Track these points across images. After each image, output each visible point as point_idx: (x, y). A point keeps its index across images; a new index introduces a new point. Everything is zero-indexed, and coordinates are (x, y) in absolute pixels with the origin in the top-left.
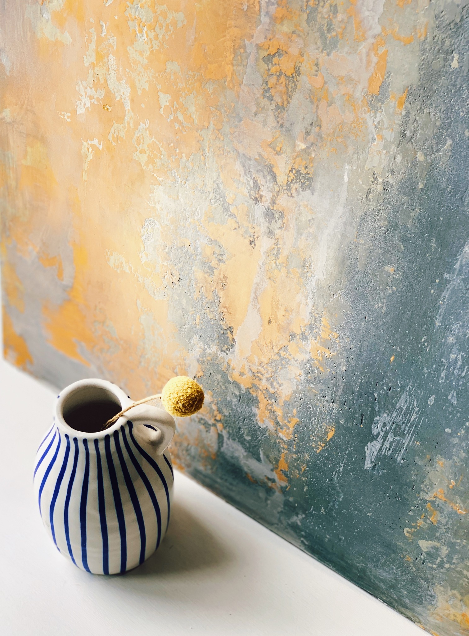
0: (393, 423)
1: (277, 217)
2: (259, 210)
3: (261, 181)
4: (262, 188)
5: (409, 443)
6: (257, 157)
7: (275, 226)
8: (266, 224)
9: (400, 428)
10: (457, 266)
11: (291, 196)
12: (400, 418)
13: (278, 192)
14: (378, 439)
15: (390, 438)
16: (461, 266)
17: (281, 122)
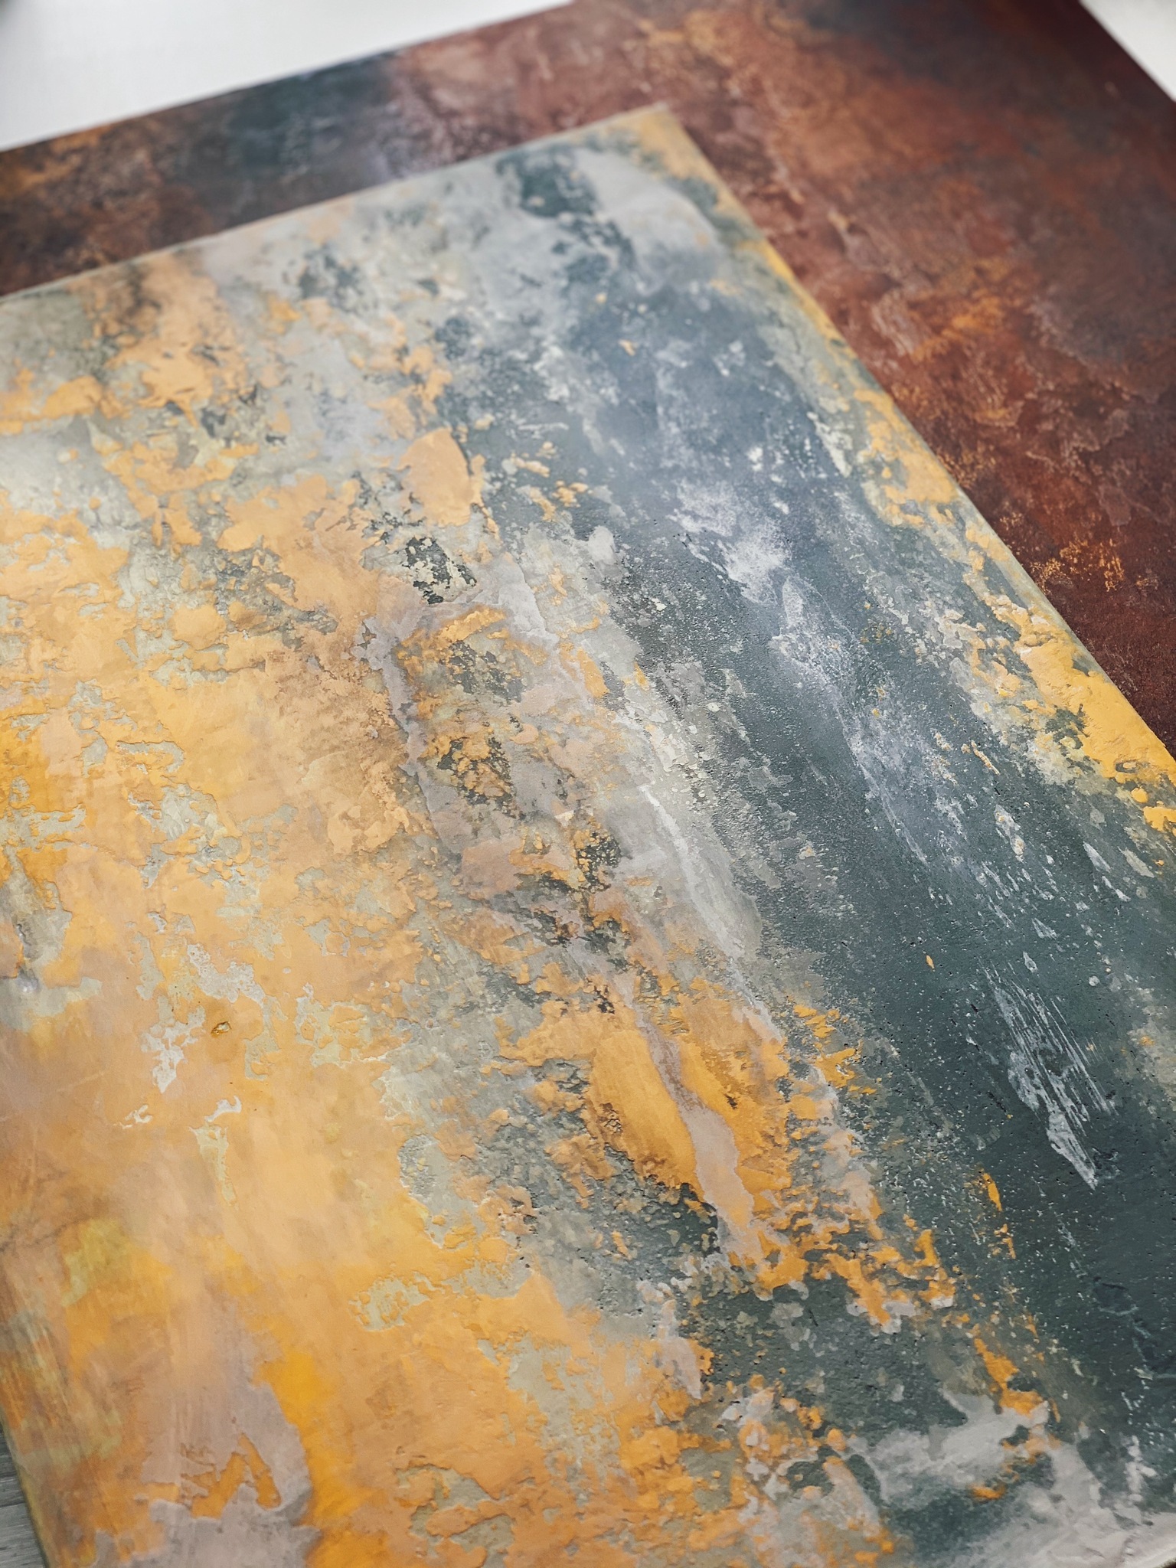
0: (1035, 1058)
1: (610, 933)
2: (577, 951)
3: (548, 907)
4: (556, 916)
5: (1083, 1061)
6: (518, 882)
7: (617, 949)
8: (604, 957)
9: (1051, 1054)
10: (867, 775)
11: (607, 887)
12: (1031, 1038)
13: (585, 901)
14: (1050, 1110)
15: (1058, 1086)
16: (870, 770)
17: (517, 813)
